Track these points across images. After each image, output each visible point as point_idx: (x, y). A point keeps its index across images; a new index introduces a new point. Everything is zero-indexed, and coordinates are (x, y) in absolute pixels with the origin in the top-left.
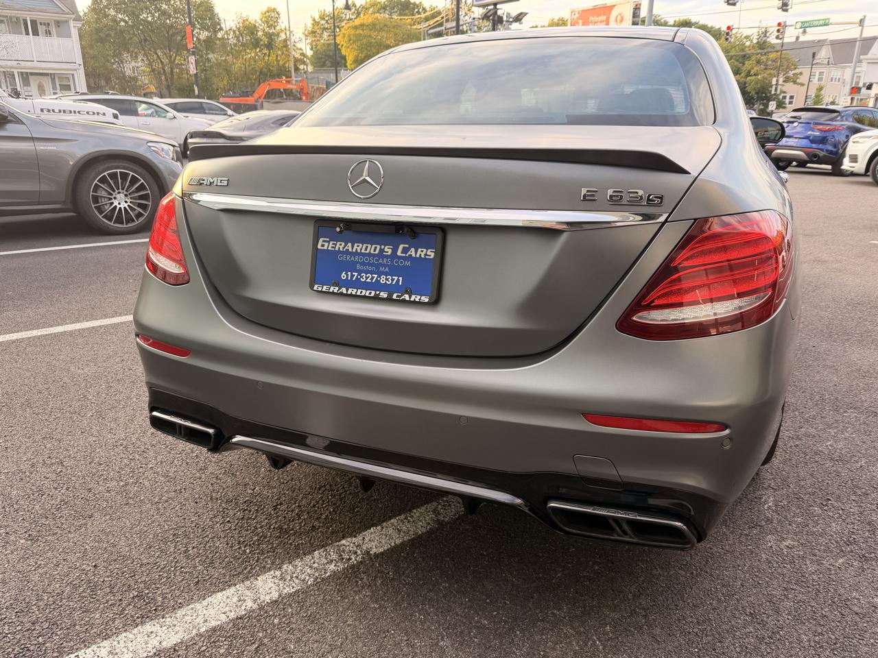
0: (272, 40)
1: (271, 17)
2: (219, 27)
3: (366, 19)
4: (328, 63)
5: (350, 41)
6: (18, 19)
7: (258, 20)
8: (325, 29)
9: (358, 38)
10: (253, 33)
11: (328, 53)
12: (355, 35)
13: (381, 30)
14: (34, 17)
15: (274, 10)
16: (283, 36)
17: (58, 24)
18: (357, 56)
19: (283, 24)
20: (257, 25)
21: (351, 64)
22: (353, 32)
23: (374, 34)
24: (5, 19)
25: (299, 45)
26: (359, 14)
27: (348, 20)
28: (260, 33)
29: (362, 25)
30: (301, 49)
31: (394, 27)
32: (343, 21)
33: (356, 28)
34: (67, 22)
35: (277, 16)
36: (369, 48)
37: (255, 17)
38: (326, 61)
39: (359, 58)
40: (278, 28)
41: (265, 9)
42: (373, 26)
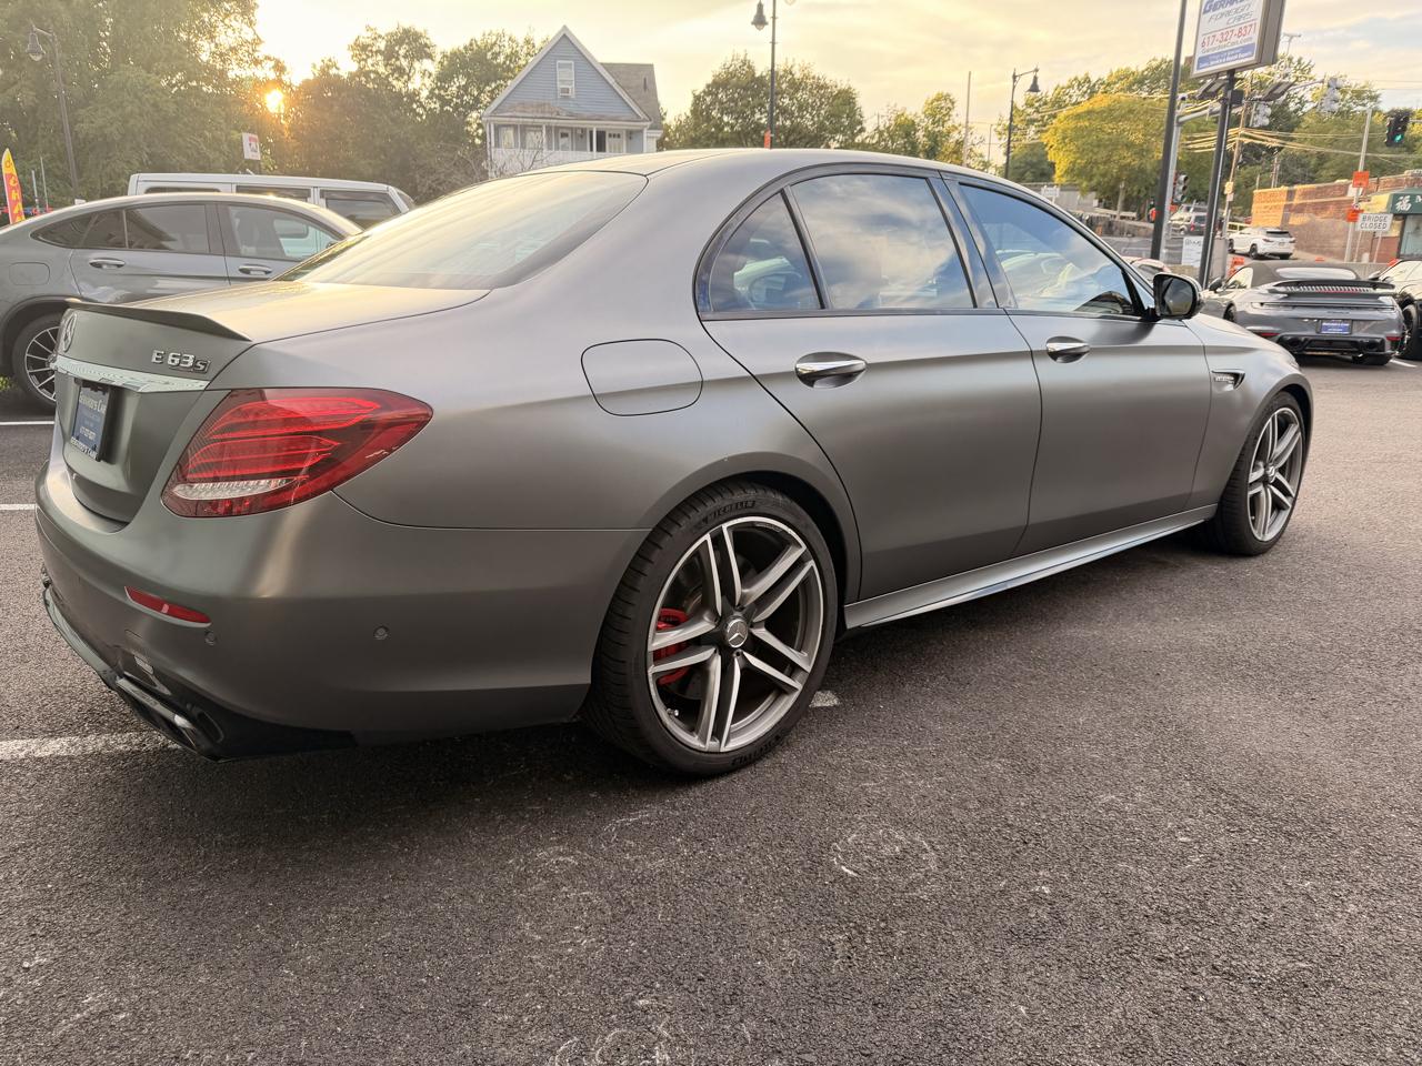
0: (936, 142)
1: (940, 108)
2: (858, 128)
3: (1101, 101)
4: (1028, 175)
5: (1064, 139)
6: (583, 130)
7: (920, 113)
8: (1032, 121)
9: (1079, 133)
10: (908, 135)
11: (1029, 159)
12: (1076, 129)
13: (1123, 117)
14: (602, 128)
15: (947, 97)
16: (955, 136)
17: (631, 134)
18: (1074, 163)
19: (957, 117)
20: (917, 121)
21: (1062, 176)
22: (1072, 125)
23: (1108, 127)
24: (569, 132)
25: (978, 150)
26: (1092, 93)
27: (1074, 104)
28: (920, 134)
29: (1089, 112)
30: (981, 156)
31: (1146, 112)
32: (1066, 105)
33: (1078, 117)
34: (641, 131)
35: (950, 105)
36: (1096, 150)
37: (915, 109)
38: (1025, 172)
39: (1077, 166)
40: (950, 124)
41: (933, 95)
42: (1109, 114)
